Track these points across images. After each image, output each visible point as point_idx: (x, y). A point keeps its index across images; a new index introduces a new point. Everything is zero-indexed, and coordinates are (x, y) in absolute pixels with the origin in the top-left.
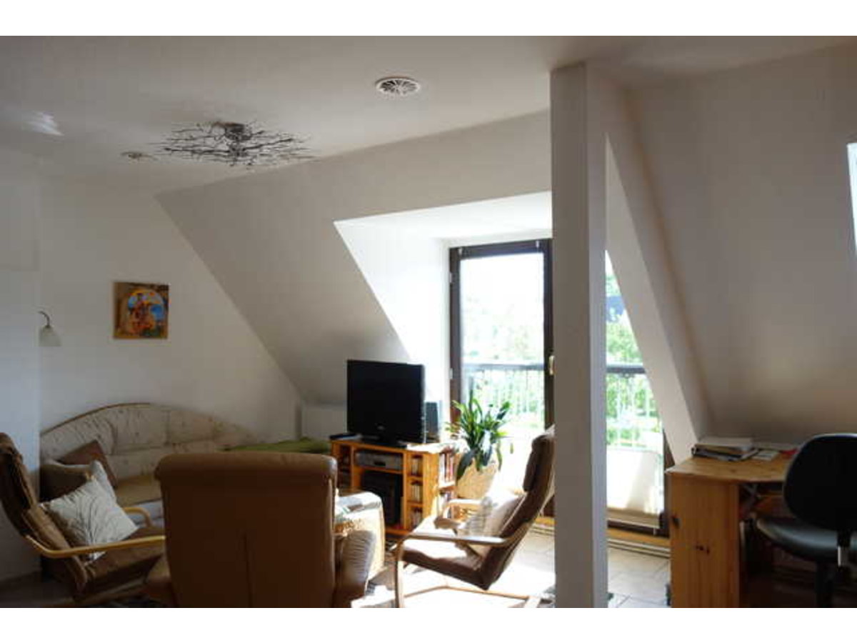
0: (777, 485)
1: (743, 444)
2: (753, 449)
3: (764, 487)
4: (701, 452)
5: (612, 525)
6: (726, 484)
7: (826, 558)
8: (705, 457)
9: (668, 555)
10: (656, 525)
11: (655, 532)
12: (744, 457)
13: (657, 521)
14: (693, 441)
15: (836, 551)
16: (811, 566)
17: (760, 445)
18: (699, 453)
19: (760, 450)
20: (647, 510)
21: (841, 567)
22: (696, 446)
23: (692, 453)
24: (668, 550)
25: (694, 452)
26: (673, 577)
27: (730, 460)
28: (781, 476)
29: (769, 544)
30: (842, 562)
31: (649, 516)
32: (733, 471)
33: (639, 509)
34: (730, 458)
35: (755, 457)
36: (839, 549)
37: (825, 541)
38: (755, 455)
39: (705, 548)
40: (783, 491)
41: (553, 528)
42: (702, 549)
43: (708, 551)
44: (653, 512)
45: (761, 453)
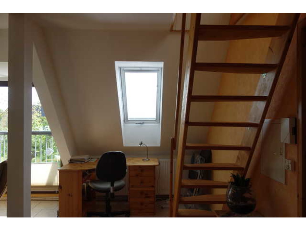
0: (93, 170)
1: (86, 157)
2: (89, 158)
3: (90, 171)
4: (72, 161)
5: (33, 192)
6: (79, 171)
7: (108, 191)
8: (73, 163)
9: (58, 200)
10: (57, 189)
11: (57, 192)
12: (86, 161)
13: (58, 188)
14: (69, 157)
15: (110, 189)
16: (104, 194)
17: (92, 157)
18: (71, 161)
19: (92, 158)
20: (54, 185)
21: (112, 193)
22: (70, 159)
23: (69, 162)
24: (58, 198)
25: (70, 162)
26: (60, 208)
27: (81, 163)
28: (95, 167)
29: (92, 189)
30: (112, 191)
31: (55, 186)
32: (81, 167)
33: (51, 185)
34: (81, 162)
35: (90, 161)
36: (111, 187)
37: (107, 186)
38: (90, 160)
39: (71, 194)
40: (95, 172)
41: (6, 198)
42: (70, 195)
43: (72, 196)
44: (56, 185)
45: (92, 160)
